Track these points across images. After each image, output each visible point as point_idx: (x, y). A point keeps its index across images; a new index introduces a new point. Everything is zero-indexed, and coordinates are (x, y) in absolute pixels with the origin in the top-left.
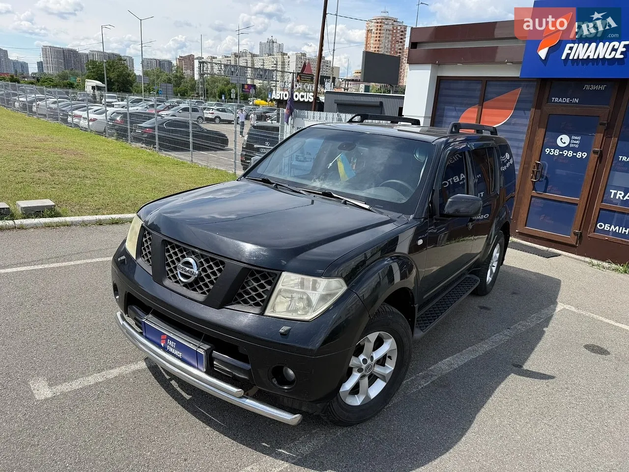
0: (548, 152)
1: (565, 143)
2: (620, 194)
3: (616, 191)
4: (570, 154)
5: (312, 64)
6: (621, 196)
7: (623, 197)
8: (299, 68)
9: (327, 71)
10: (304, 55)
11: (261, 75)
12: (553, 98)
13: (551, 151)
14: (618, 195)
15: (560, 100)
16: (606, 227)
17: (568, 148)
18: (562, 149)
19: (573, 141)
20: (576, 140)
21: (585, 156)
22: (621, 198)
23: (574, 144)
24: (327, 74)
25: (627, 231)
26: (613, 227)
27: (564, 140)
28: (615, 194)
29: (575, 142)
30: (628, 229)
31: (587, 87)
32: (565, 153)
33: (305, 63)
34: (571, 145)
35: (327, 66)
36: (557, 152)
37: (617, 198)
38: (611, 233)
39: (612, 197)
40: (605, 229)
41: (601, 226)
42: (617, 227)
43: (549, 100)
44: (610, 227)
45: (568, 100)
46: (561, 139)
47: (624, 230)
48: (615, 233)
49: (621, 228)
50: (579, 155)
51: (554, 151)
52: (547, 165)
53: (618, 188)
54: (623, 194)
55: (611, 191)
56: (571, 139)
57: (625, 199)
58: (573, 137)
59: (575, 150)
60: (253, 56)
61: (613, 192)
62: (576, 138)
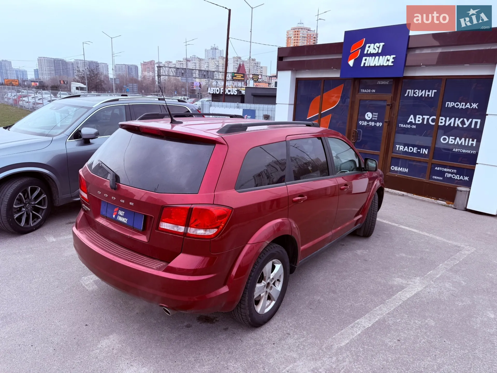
0: (361, 123)
1: (369, 117)
2: (402, 147)
3: (399, 146)
4: (373, 124)
5: (246, 65)
6: (402, 149)
7: (403, 149)
8: (236, 68)
9: (257, 70)
10: (240, 58)
11: (205, 75)
12: (362, 90)
13: (362, 123)
14: (401, 148)
15: (365, 91)
16: (396, 168)
17: (371, 120)
18: (368, 121)
19: (374, 116)
20: (376, 115)
21: (381, 125)
22: (402, 150)
23: (374, 117)
24: (257, 72)
25: (407, 170)
26: (399, 168)
27: (369, 116)
28: (399, 148)
29: (375, 116)
30: (407, 169)
31: (379, 82)
32: (370, 123)
33: (240, 65)
34: (373, 119)
35: (258, 66)
36: (366, 123)
37: (400, 150)
38: (398, 172)
39: (397, 149)
40: (395, 170)
41: (393, 168)
42: (402, 168)
43: (359, 91)
44: (398, 168)
45: (369, 91)
46: (368, 115)
47: (405, 170)
48: (401, 172)
49: (404, 168)
50: (378, 124)
51: (364, 123)
52: (361, 131)
53: (400, 144)
54: (403, 147)
55: (397, 146)
56: (373, 115)
57: (404, 150)
58: (374, 114)
59: (376, 122)
60: (200, 60)
61: (398, 146)
62: (375, 114)
